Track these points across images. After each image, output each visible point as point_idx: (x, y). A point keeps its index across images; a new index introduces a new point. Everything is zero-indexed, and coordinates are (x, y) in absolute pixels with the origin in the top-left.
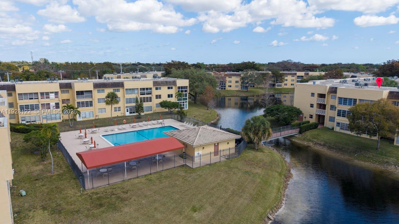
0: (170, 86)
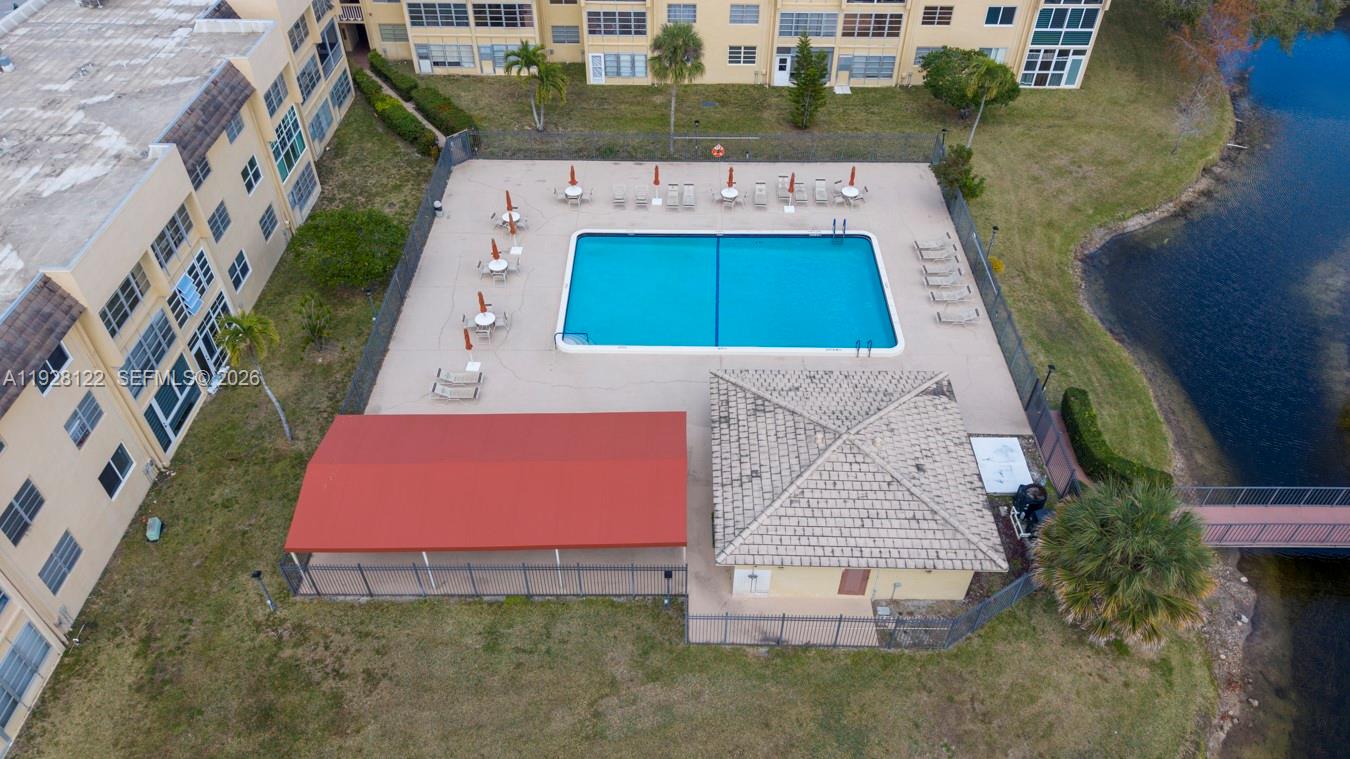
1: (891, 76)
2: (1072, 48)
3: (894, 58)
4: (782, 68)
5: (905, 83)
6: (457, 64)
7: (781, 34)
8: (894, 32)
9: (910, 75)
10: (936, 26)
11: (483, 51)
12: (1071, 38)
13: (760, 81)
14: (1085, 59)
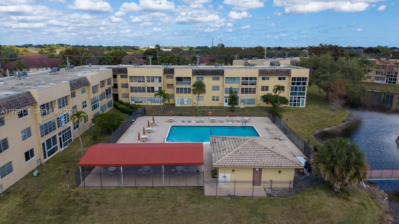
0: (282, 76)
1: (254, 104)
2: (301, 96)
3: (255, 99)
4: (226, 102)
5: (259, 106)
6: (141, 102)
7: (225, 93)
8: (254, 92)
9: (260, 104)
10: (265, 91)
11: (148, 99)
12: (300, 94)
13: (220, 105)
14: (305, 99)
